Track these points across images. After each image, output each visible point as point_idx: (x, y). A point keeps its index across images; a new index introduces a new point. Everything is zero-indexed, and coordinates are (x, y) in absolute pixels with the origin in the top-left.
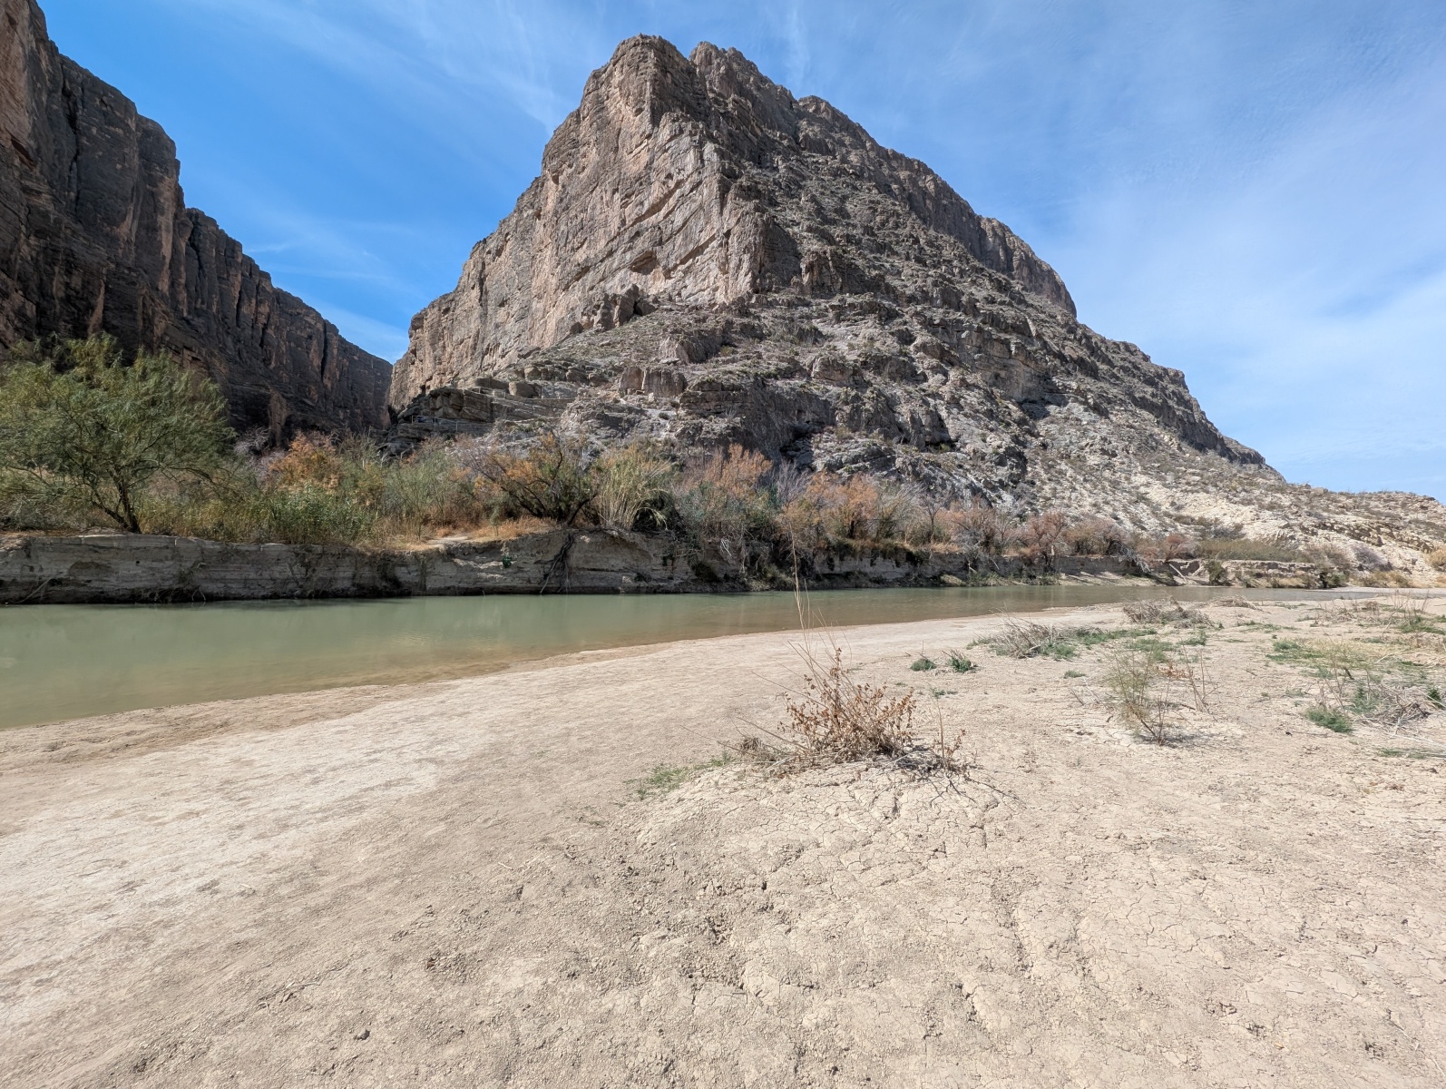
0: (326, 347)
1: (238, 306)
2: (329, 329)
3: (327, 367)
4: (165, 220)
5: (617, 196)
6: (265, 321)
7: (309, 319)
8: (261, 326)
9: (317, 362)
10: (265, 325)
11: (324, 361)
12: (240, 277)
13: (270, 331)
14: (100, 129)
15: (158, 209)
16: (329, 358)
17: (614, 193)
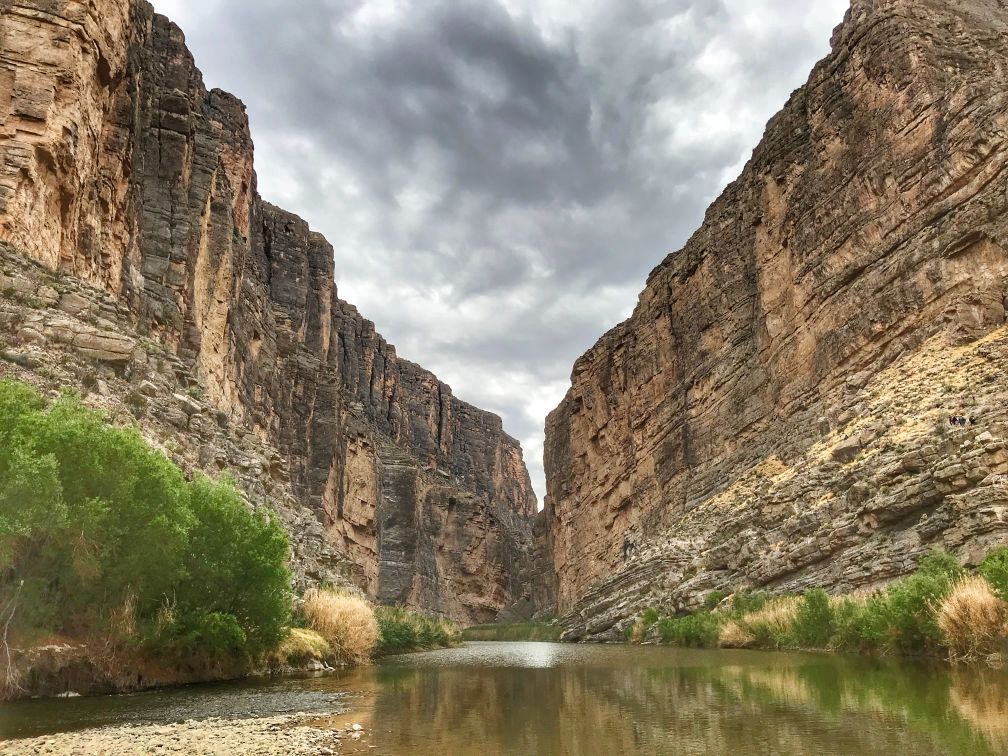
0: (441, 409)
1: (371, 383)
2: (443, 389)
3: (444, 430)
4: (326, 318)
5: (889, 181)
6: (391, 394)
7: (426, 384)
8: (387, 400)
9: (435, 428)
10: (391, 398)
11: (440, 425)
12: (373, 355)
13: (396, 404)
14: (286, 252)
15: (321, 310)
16: (444, 421)
17: (884, 180)
